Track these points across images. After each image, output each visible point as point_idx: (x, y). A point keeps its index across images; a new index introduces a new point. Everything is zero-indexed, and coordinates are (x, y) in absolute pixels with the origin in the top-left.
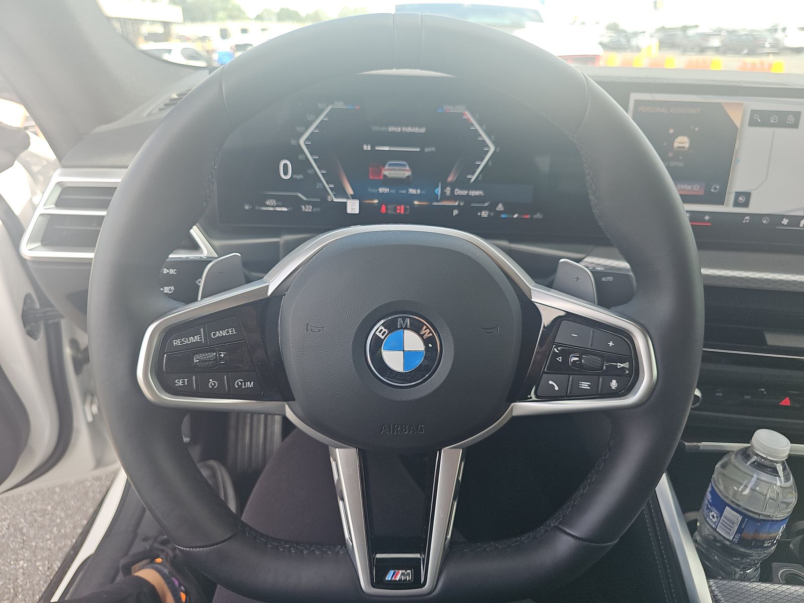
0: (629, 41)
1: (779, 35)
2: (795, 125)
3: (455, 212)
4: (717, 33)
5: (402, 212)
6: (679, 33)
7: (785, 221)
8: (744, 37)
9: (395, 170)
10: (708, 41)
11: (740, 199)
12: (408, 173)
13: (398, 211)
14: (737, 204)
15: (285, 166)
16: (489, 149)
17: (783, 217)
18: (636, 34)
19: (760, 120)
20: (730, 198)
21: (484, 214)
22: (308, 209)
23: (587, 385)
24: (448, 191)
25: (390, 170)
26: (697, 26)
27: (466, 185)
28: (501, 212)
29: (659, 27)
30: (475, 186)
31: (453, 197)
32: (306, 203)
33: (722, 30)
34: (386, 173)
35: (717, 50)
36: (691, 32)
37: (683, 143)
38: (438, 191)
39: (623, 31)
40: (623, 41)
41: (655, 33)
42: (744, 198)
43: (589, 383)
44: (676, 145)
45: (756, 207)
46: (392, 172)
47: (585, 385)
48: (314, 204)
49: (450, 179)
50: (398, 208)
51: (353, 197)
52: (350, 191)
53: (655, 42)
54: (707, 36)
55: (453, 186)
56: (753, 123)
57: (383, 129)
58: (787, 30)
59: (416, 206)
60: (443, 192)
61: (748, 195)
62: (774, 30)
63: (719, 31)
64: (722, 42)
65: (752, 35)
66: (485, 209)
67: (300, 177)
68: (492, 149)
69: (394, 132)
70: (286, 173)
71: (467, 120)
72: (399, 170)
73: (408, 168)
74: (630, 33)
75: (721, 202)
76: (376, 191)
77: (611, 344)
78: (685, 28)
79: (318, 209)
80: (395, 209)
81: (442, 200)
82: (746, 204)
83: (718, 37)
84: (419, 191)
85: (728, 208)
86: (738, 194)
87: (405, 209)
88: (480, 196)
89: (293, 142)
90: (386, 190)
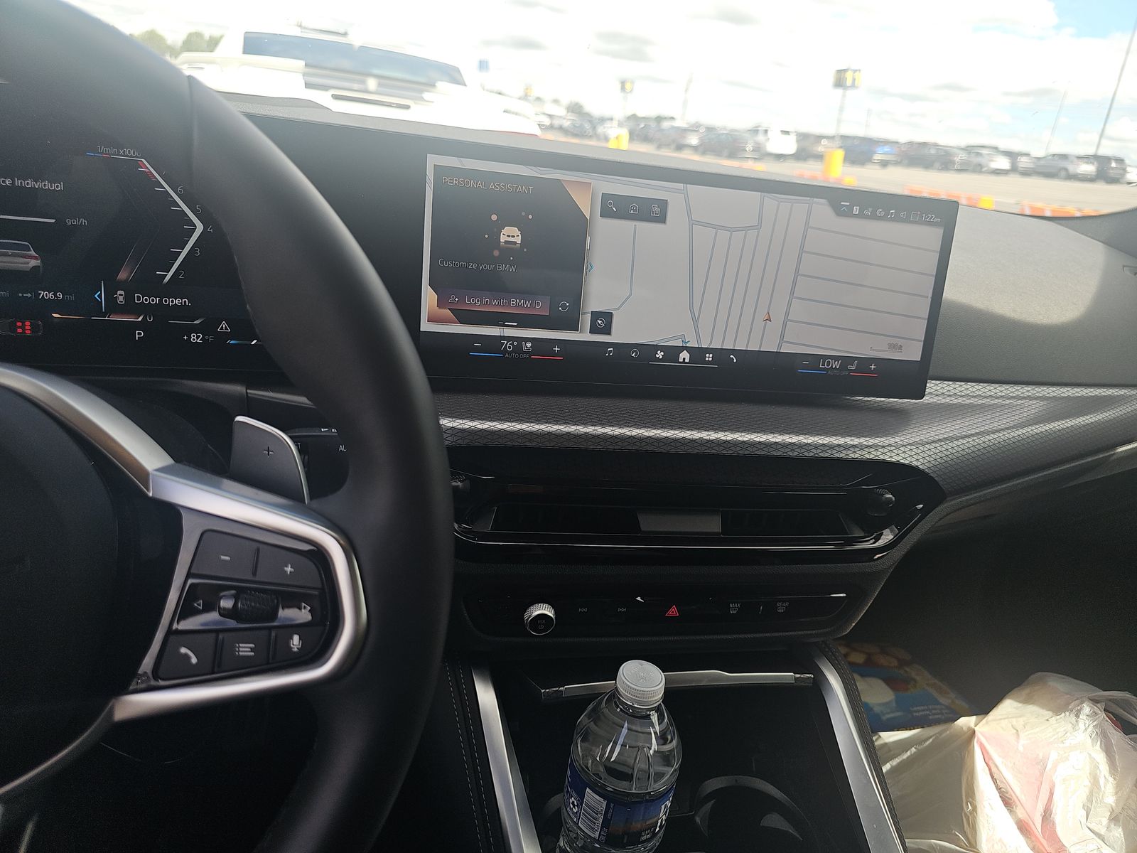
0: (594, 128)
1: (761, 138)
2: (662, 219)
3: (139, 334)
4: (694, 128)
5: (28, 333)
6: (653, 125)
7: (660, 355)
8: (724, 136)
10: (685, 137)
11: (600, 322)
12: (34, 263)
13: (19, 330)
14: (594, 330)
16: (195, 226)
17: (657, 348)
18: (603, 120)
19: (616, 208)
20: (586, 320)
21: (195, 338)
23: (248, 649)
24: (120, 296)
26: (672, 118)
27: (156, 287)
28: (227, 336)
29: (630, 113)
30: (173, 289)
31: (130, 307)
33: (700, 126)
35: (695, 148)
36: (666, 125)
37: (513, 237)
38: (101, 295)
39: (588, 115)
40: (587, 126)
41: (625, 122)
42: (603, 322)
43: (252, 645)
44: (503, 239)
45: (619, 335)
47: (245, 650)
49: (122, 275)
50: (19, 324)
53: (624, 133)
54: (684, 131)
55: (130, 288)
56: (606, 213)
58: (769, 132)
59: (56, 320)
60: (110, 299)
61: (608, 316)
62: (755, 131)
63: (697, 127)
64: (701, 139)
65: (731, 135)
66: (196, 329)
68: (200, 227)
71: (148, 175)
72: (15, 255)
73: (32, 253)
74: (596, 119)
75: (574, 327)
77: (289, 569)
78: (659, 119)
80: (13, 327)
81: (109, 312)
82: (607, 330)
83: (696, 133)
84: (60, 295)
85: (585, 336)
86: (595, 315)
87: (34, 328)
88: (183, 307)
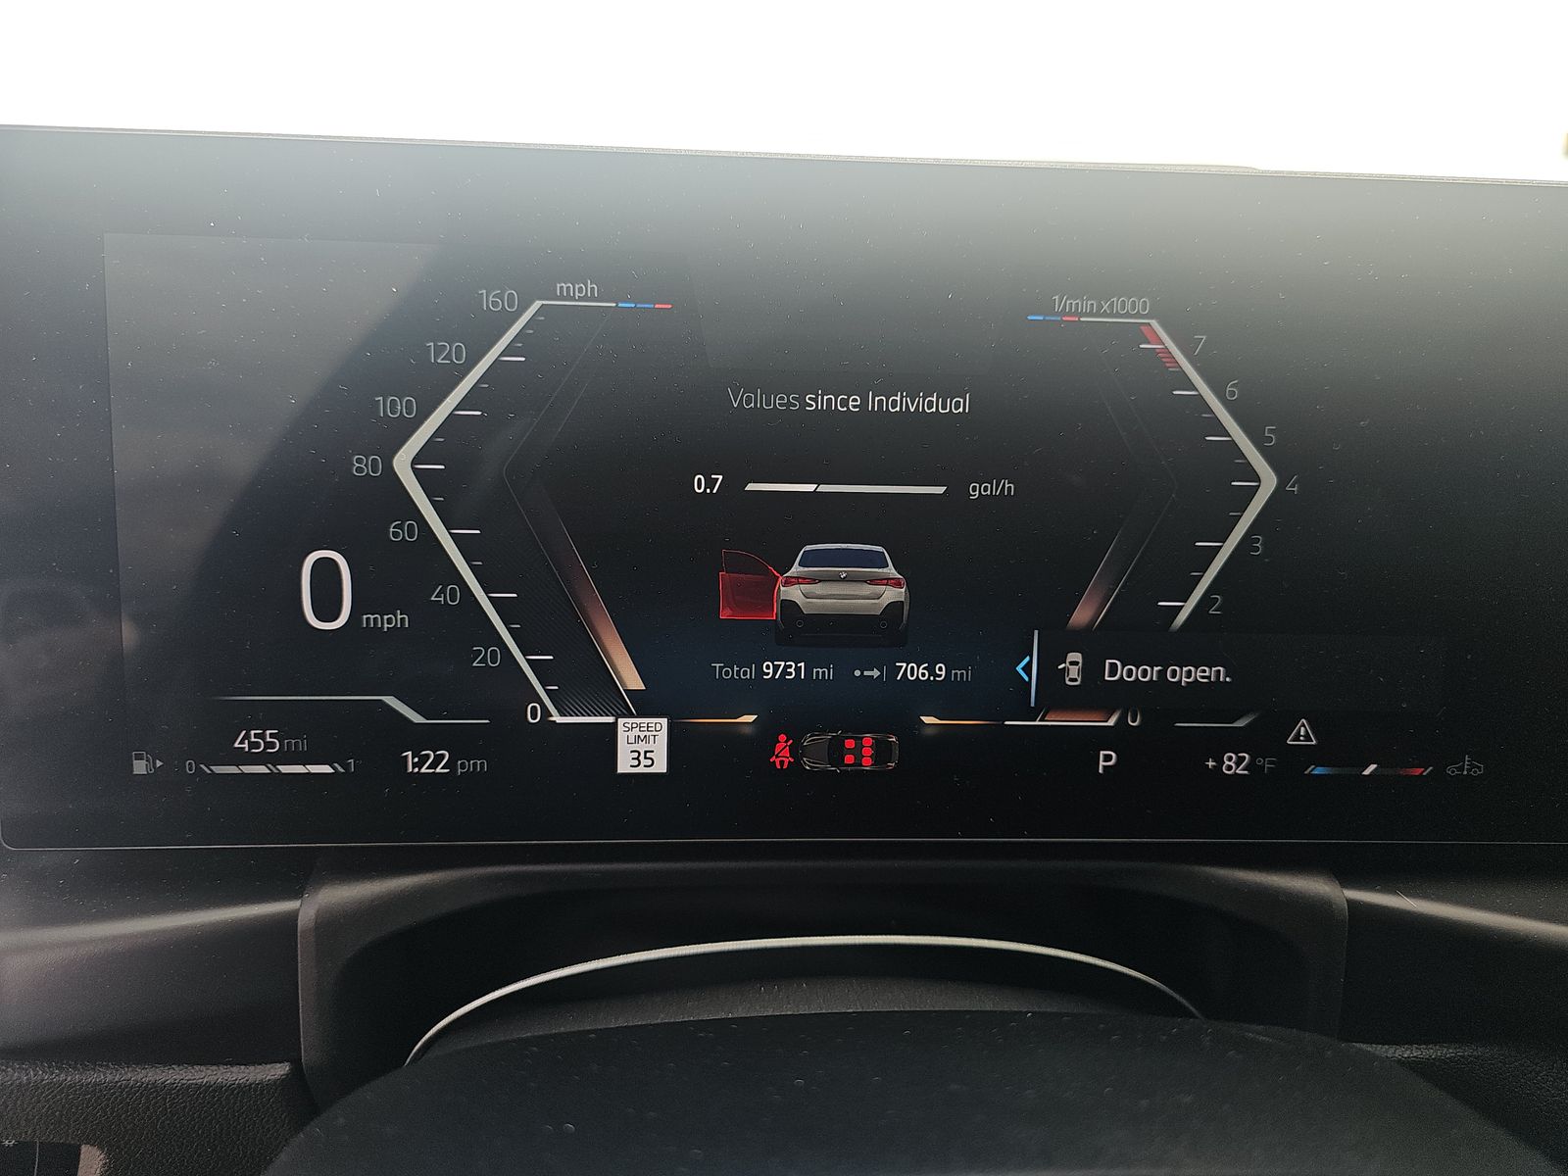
3: (1106, 759)
5: (867, 764)
9: (836, 579)
12: (892, 595)
13: (849, 759)
15: (326, 573)
16: (1259, 480)
21: (1233, 764)
22: (434, 763)
24: (1073, 667)
25: (813, 580)
27: (1155, 640)
28: (1308, 756)
30: (1191, 645)
31: (1095, 694)
32: (421, 739)
34: (794, 593)
38: (1029, 668)
46: (818, 589)
48: (458, 742)
49: (1082, 614)
50: (850, 744)
51: (644, 705)
52: (631, 678)
55: (1096, 644)
57: (778, 401)
59: (927, 731)
60: (1051, 674)
66: (1237, 741)
67: (389, 621)
68: (1269, 483)
69: (829, 413)
70: (327, 607)
71: (1160, 358)
72: (850, 579)
73: (891, 571)
76: (749, 673)
79: (480, 764)
80: (836, 752)
81: (1045, 707)
84: (941, 669)
87: (882, 751)
88: (1214, 686)
89: (362, 465)
90: (794, 669)
